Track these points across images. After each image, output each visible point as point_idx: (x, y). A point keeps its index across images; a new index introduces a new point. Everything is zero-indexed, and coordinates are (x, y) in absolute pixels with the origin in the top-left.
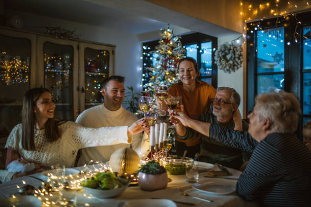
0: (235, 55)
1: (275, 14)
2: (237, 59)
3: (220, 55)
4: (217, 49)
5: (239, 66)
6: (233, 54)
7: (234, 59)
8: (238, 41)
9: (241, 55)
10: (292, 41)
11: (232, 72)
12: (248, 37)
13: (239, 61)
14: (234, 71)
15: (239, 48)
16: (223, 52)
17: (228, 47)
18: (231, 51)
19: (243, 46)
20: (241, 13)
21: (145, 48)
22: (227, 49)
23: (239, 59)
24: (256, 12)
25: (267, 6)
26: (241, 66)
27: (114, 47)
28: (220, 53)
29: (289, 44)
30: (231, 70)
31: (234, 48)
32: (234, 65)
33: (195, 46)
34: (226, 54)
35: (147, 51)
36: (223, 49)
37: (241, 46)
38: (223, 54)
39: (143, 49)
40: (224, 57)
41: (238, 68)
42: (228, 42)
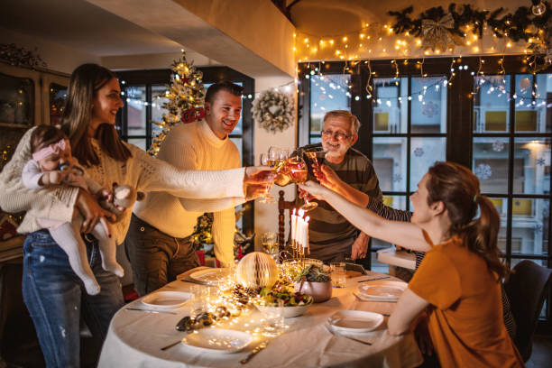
0: (285, 107)
1: (342, 57)
2: (288, 115)
3: (262, 107)
4: (254, 96)
5: (289, 124)
6: (282, 107)
7: (284, 113)
8: (288, 89)
9: (293, 109)
10: (363, 95)
11: (278, 132)
12: (300, 83)
13: (290, 118)
14: (282, 131)
15: (290, 99)
16: (266, 102)
17: (276, 95)
18: (281, 103)
19: (294, 96)
20: (294, 49)
22: (271, 98)
24: (314, 50)
25: (329, 44)
26: (292, 125)
28: (262, 104)
29: (357, 98)
30: (278, 129)
31: (285, 98)
32: (284, 123)
34: (271, 105)
36: (267, 98)
37: (292, 95)
38: (267, 105)
40: (267, 109)
41: (287, 127)
42: (273, 89)
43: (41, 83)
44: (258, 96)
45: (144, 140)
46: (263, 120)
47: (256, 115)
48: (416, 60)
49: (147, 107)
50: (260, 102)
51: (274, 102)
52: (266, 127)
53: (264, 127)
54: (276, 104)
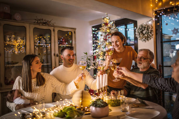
0: (148, 31)
1: (173, 4)
2: (150, 33)
3: (139, 32)
4: (137, 28)
5: (151, 38)
6: (147, 30)
7: (148, 33)
8: (150, 22)
9: (152, 31)
11: (147, 41)
12: (156, 19)
13: (151, 35)
14: (148, 41)
15: (150, 27)
16: (141, 29)
17: (144, 26)
19: (153, 25)
20: (151, 5)
21: (93, 29)
22: (143, 28)
23: (151, 33)
24: (160, 4)
26: (152, 38)
27: (75, 29)
28: (139, 30)
30: (146, 40)
31: (147, 27)
32: (148, 37)
33: (124, 27)
34: (143, 30)
35: (95, 31)
36: (141, 28)
37: (152, 25)
38: (141, 31)
39: (93, 30)
40: (142, 32)
41: (150, 39)
42: (144, 23)
43: (54, 30)
52: (141, 40)
54: (145, 30)
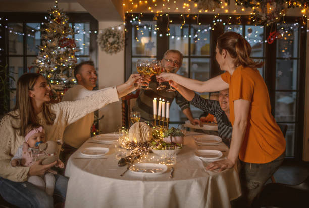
0: (118, 39)
1: (152, 11)
2: (120, 44)
3: (104, 39)
5: (121, 49)
7: (118, 43)
8: (119, 28)
9: (123, 40)
10: (164, 32)
13: (122, 45)
14: (116, 53)
16: (106, 36)
17: (113, 32)
18: (116, 37)
20: (124, 5)
22: (110, 33)
24: (136, 6)
25: (145, 3)
29: (161, 35)
30: (114, 52)
31: (118, 33)
32: (117, 48)
34: (109, 37)
36: (107, 34)
38: (107, 38)
40: (107, 40)
41: (120, 51)
42: (111, 28)
44: (101, 32)
45: (22, 58)
46: (105, 46)
47: (100, 43)
48: (194, 15)
49: (24, 36)
50: (103, 36)
51: (112, 36)
52: (106, 51)
53: (105, 51)
54: (113, 37)
